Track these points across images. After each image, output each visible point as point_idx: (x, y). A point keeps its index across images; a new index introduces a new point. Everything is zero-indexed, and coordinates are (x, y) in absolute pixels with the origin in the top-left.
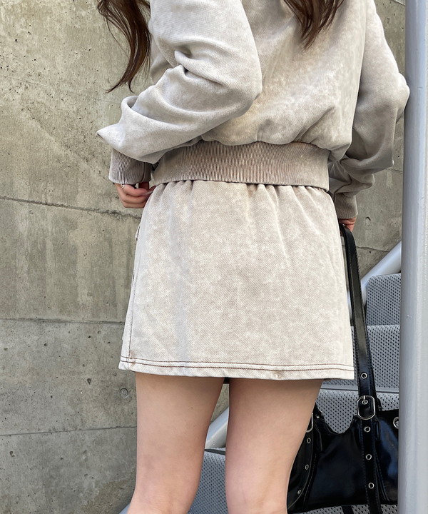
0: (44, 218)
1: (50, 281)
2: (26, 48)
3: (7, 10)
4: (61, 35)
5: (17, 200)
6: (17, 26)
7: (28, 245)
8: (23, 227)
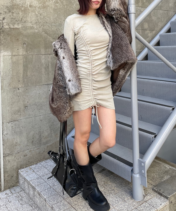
0: (49, 58)
1: (50, 74)
2: (43, 16)
3: (38, 8)
4: (52, 11)
5: (42, 55)
6: (41, 11)
7: (44, 65)
8: (43, 61)
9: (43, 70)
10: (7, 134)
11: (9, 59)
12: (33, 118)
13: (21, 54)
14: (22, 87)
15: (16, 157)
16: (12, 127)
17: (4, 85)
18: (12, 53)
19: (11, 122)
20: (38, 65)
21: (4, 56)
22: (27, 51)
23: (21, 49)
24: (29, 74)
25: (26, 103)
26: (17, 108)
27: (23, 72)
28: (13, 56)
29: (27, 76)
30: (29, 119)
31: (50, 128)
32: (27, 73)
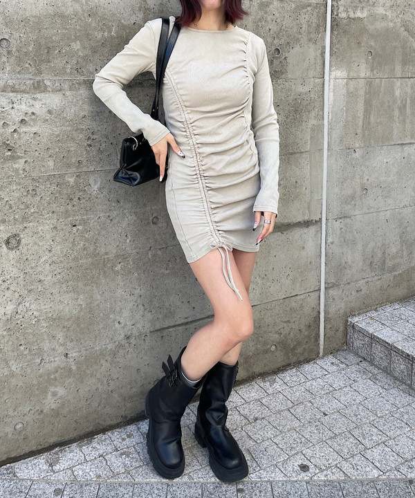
9: (396, 113)
10: (332, 243)
11: (344, 86)
12: (375, 214)
13: (362, 75)
14: (360, 147)
15: (344, 292)
16: (341, 229)
17: (333, 142)
18: (349, 73)
19: (340, 218)
20: (389, 102)
21: (335, 79)
22: (372, 70)
23: (364, 65)
24: (372, 119)
25: (365, 181)
26: (350, 192)
27: (364, 115)
28: (350, 79)
29: (369, 123)
30: (368, 215)
31: (401, 238)
32: (369, 117)
